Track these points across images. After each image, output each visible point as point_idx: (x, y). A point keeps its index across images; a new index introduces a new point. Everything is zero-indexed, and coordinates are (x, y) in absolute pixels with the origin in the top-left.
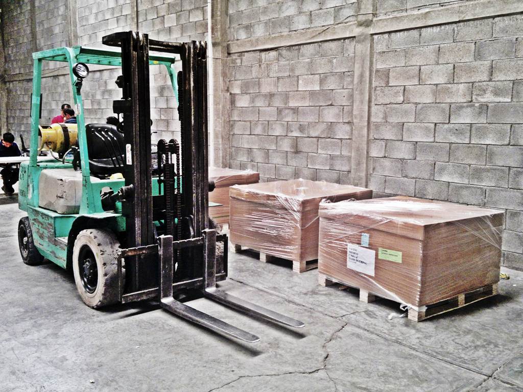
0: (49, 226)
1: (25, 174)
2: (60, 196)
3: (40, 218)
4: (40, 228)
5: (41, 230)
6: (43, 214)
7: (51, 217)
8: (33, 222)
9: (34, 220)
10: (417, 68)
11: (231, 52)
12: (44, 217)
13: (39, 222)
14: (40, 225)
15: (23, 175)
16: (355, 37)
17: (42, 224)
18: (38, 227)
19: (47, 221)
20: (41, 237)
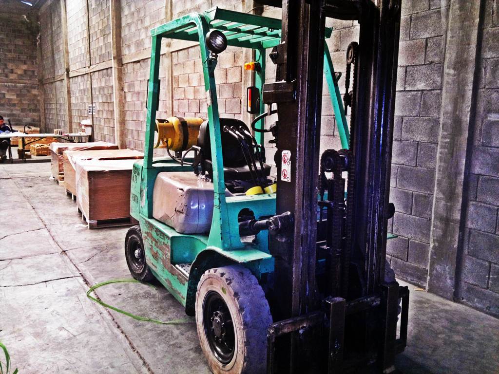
0: (163, 246)
1: (138, 176)
2: (181, 210)
3: (154, 234)
4: (153, 245)
5: (155, 249)
6: (157, 230)
7: (168, 237)
8: (146, 235)
9: (147, 233)
10: (187, 75)
11: (123, 63)
12: (158, 233)
13: (152, 237)
14: (154, 242)
15: (136, 177)
16: (165, 54)
17: (156, 242)
18: (151, 244)
19: (163, 241)
20: (155, 256)
